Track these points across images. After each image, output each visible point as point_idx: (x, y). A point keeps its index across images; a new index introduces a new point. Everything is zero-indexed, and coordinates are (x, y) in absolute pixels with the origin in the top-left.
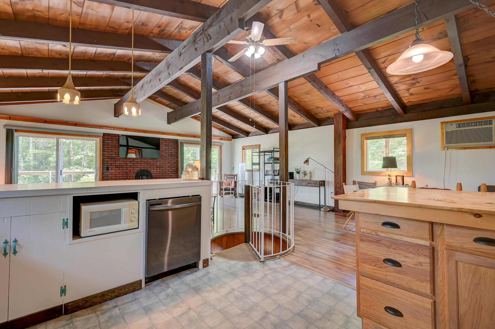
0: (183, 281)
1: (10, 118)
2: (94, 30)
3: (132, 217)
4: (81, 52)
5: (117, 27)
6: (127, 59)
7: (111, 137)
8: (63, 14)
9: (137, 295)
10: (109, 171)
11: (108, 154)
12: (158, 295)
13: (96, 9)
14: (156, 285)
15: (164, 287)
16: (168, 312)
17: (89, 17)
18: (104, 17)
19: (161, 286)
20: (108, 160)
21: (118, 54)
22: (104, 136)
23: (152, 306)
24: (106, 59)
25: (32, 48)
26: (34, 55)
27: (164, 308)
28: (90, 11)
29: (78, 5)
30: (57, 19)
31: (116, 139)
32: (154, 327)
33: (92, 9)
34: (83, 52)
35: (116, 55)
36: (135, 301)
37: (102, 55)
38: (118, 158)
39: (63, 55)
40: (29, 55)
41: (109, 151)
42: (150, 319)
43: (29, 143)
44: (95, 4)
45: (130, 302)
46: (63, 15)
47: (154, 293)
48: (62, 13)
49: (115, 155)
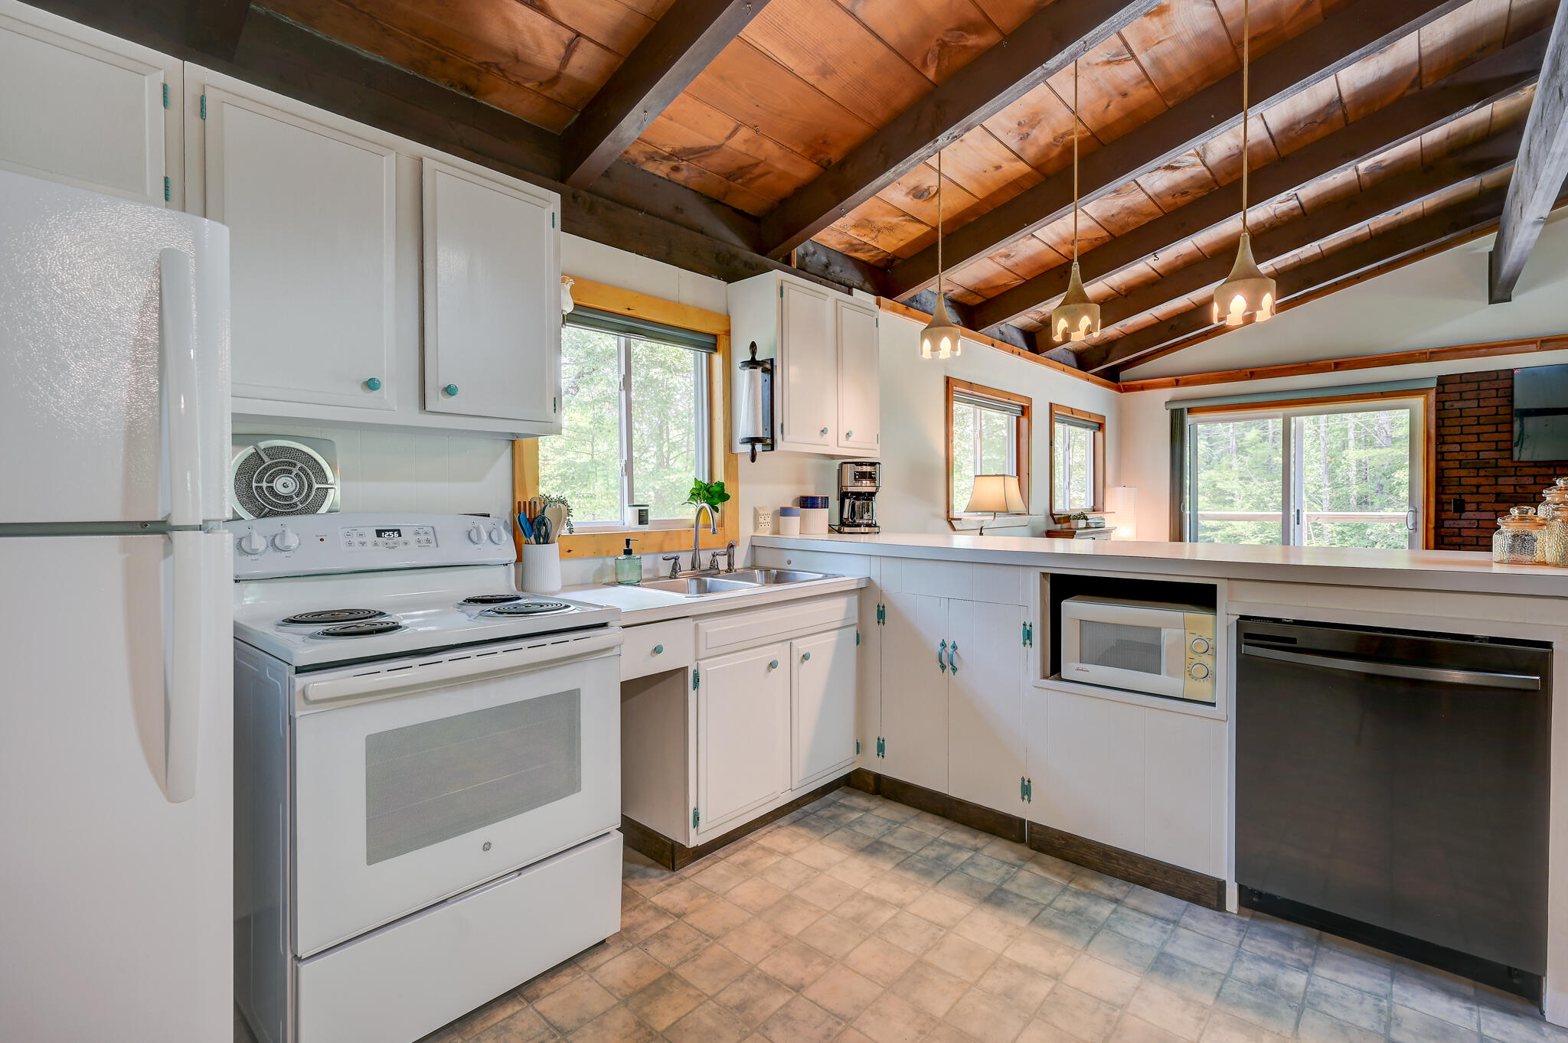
0: (1391, 994)
1: (1177, 381)
2: (1209, 83)
3: (1195, 662)
4: (1229, 159)
5: (1269, 27)
6: (1407, 83)
7: (1475, 386)
8: (1108, 105)
9: (1193, 917)
10: (1464, 516)
11: (1461, 451)
12: (1241, 960)
13: (1166, 33)
14: (1277, 936)
15: (1294, 956)
16: (1201, 1019)
17: (1171, 65)
18: (1201, 36)
19: (1290, 948)
20: (1463, 473)
21: (1352, 90)
22: (1443, 385)
23: (1186, 969)
24: (1321, 132)
25: (1119, 213)
26: (1133, 225)
27: (1208, 999)
28: (1159, 50)
29: (1119, 62)
30: (1109, 122)
31: (1497, 390)
32: (1119, 1011)
33: (1158, 43)
34: (1234, 155)
35: (1346, 100)
36: (1168, 924)
37: (1297, 128)
38: (1508, 463)
39: (1190, 191)
40: (1124, 229)
41: (1464, 438)
42: (1137, 988)
43: (1345, 430)
44: (1153, 28)
45: (1155, 917)
46: (1111, 107)
47: (1240, 946)
48: (1106, 105)
49: (1493, 455)
